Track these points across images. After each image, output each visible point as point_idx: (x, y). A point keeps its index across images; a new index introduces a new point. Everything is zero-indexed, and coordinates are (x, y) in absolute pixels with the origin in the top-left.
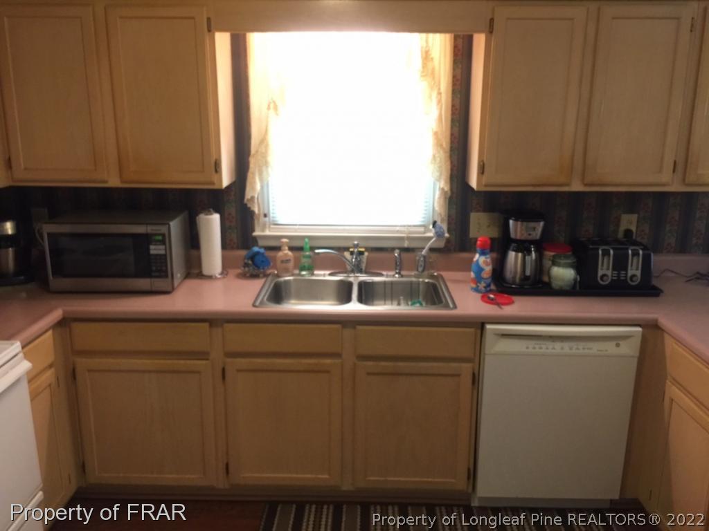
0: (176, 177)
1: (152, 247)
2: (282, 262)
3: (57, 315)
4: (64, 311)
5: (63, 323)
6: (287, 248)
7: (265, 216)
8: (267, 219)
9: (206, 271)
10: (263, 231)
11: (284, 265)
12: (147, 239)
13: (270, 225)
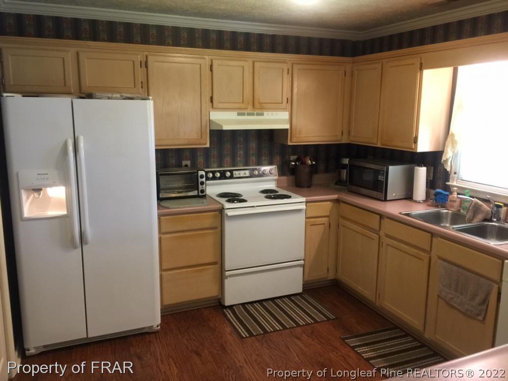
0: (399, 145)
1: (379, 176)
2: (451, 201)
3: (335, 196)
4: (338, 196)
5: (337, 201)
6: (456, 193)
7: (455, 173)
8: (456, 175)
9: (414, 198)
10: (453, 183)
11: (451, 203)
12: (377, 172)
13: (458, 179)
